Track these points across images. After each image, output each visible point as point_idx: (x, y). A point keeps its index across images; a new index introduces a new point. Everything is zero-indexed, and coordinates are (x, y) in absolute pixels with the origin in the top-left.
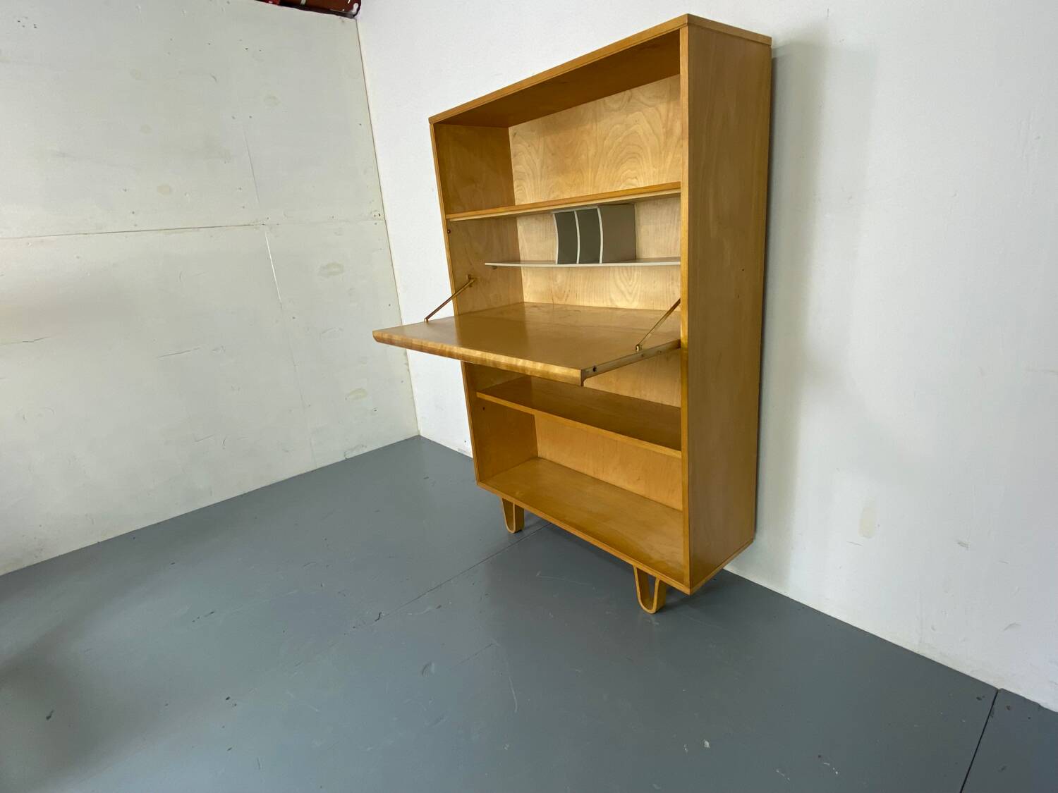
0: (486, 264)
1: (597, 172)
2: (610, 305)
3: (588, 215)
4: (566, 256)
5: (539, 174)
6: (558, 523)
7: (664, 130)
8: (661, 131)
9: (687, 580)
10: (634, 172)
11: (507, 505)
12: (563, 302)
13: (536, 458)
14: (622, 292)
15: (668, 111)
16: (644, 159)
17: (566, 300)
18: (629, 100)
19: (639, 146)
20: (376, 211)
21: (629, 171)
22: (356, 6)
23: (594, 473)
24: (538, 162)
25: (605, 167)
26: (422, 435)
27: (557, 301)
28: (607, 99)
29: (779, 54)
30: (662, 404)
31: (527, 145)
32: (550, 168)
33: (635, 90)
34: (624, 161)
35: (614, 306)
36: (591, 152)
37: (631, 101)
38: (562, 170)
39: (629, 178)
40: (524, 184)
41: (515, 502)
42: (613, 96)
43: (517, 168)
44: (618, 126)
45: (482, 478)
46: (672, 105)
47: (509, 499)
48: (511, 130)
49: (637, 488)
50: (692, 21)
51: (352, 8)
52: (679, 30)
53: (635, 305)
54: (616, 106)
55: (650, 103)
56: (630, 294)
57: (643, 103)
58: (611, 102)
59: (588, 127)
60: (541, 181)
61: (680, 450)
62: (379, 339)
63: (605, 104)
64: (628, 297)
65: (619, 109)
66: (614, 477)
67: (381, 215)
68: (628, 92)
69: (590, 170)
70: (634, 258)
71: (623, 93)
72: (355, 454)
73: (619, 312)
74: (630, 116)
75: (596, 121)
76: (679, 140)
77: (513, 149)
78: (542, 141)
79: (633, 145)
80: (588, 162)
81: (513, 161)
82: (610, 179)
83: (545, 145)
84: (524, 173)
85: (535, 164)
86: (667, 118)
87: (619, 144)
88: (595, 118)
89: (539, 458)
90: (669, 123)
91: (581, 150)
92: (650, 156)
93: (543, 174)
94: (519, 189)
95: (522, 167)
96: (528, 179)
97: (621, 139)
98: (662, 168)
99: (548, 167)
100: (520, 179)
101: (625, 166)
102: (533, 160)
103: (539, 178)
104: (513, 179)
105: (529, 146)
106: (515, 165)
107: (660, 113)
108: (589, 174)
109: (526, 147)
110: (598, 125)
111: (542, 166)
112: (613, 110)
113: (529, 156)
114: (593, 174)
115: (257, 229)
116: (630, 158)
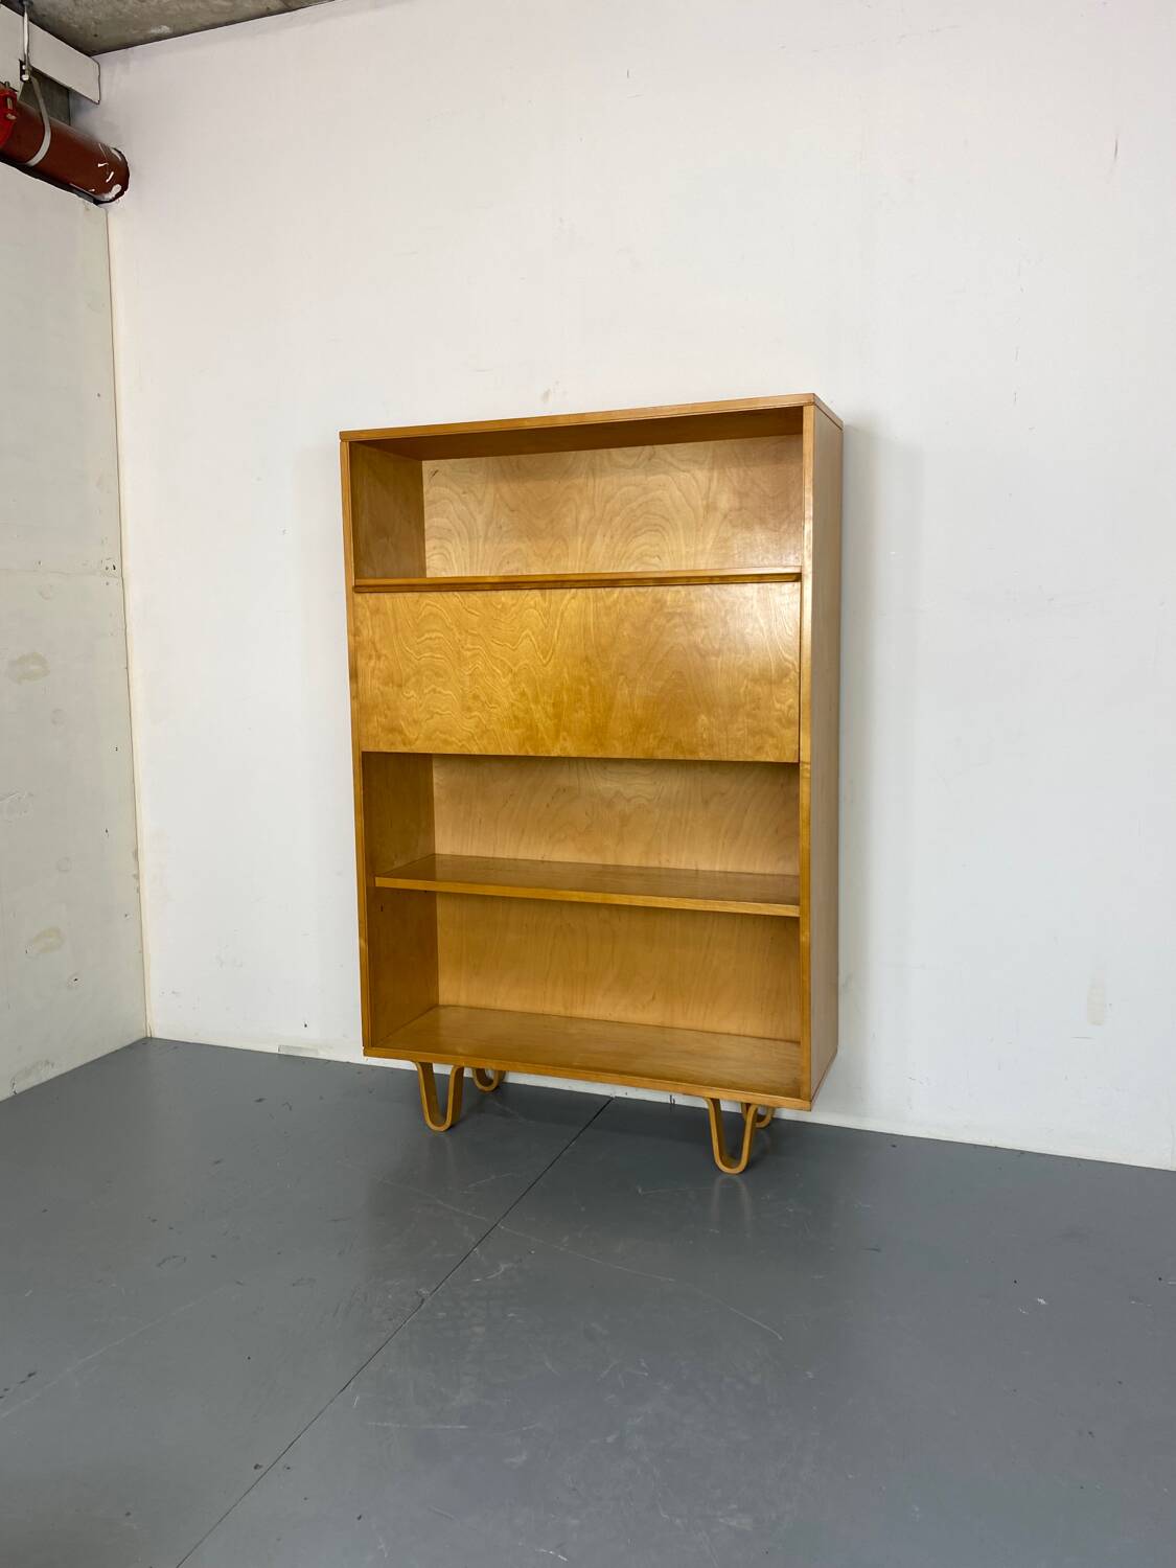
1: (591, 543)
5: (481, 533)
7: (705, 502)
8: (700, 503)
10: (657, 548)
13: (435, 1007)
15: (710, 480)
16: (671, 534)
18: (650, 459)
19: (663, 517)
21: (647, 546)
23: (567, 1009)
24: (480, 519)
25: (607, 540)
28: (614, 451)
30: (697, 871)
31: (461, 491)
32: (504, 529)
33: (659, 448)
34: (639, 532)
36: (583, 517)
37: (653, 460)
38: (530, 533)
39: (646, 555)
40: (449, 546)
42: (625, 449)
43: (433, 521)
44: (632, 488)
46: (715, 474)
48: (427, 466)
49: (649, 1017)
52: (802, 407)
54: (630, 462)
55: (683, 467)
57: (671, 464)
58: (620, 455)
59: (580, 481)
60: (484, 544)
63: (609, 454)
65: (634, 466)
66: (603, 1007)
68: (648, 449)
69: (580, 539)
71: (639, 448)
74: (649, 479)
75: (594, 475)
76: (725, 516)
77: (428, 492)
78: (491, 489)
79: (655, 514)
80: (577, 527)
81: (427, 510)
82: (616, 554)
83: (498, 496)
84: (450, 530)
85: (475, 520)
86: (709, 488)
87: (632, 510)
88: (593, 471)
89: (445, 1007)
90: (711, 495)
91: (564, 510)
92: (681, 532)
93: (489, 534)
94: (435, 552)
95: (445, 520)
96: (458, 539)
97: (634, 505)
98: (700, 547)
99: (501, 527)
100: (440, 539)
101: (641, 540)
102: (471, 514)
103: (481, 540)
104: (426, 537)
105: (464, 493)
106: (431, 517)
107: (697, 481)
108: (578, 544)
109: (457, 494)
110: (597, 481)
111: (488, 524)
112: (624, 467)
113: (464, 508)
114: (585, 545)
116: (649, 530)
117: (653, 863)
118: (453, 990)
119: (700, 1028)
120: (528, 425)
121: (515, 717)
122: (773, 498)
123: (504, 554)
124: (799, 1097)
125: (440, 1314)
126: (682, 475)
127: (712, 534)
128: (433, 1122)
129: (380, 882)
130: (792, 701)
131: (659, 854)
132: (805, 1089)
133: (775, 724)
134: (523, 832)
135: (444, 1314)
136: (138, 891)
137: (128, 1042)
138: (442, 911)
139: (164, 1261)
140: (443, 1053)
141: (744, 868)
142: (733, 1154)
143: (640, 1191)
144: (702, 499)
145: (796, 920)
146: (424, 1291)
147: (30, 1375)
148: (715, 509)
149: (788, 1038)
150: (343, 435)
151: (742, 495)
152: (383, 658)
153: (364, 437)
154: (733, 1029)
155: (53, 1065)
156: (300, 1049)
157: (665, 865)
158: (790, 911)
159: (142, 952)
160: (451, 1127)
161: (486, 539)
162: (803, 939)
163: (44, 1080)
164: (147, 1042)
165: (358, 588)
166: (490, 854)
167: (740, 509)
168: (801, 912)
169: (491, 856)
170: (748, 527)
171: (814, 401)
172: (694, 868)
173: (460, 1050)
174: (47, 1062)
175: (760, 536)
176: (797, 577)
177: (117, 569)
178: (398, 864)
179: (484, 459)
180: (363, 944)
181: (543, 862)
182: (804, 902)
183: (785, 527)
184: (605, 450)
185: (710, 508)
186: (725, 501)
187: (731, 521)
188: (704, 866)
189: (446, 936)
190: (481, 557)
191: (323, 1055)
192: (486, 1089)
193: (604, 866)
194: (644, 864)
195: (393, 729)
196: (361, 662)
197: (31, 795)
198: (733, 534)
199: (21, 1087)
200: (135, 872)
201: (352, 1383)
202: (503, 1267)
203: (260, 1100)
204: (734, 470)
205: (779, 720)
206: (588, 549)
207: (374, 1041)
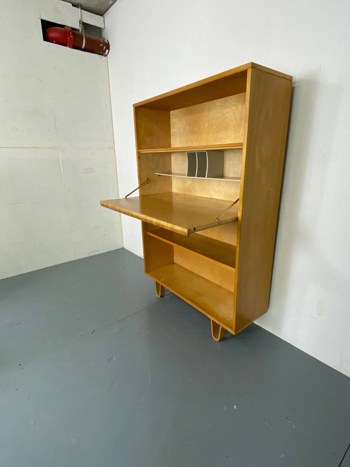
0: (156, 173)
1: (208, 135)
2: (210, 196)
3: (202, 155)
4: (191, 173)
5: (182, 134)
6: (178, 295)
8: (239, 118)
9: (234, 328)
10: (225, 136)
11: (157, 284)
12: (189, 193)
13: (173, 263)
14: (216, 192)
15: (242, 108)
16: (230, 130)
17: (191, 193)
18: (225, 103)
19: (228, 124)
20: (110, 145)
21: (223, 135)
22: (107, 51)
23: (198, 272)
24: (182, 129)
25: (212, 133)
26: (125, 248)
27: (187, 193)
28: (215, 101)
29: (296, 85)
30: (230, 245)
31: (178, 120)
32: (187, 132)
33: (228, 98)
34: (221, 131)
35: (212, 198)
36: (207, 125)
38: (193, 133)
39: (223, 139)
40: (176, 138)
41: (161, 283)
42: (218, 100)
43: (173, 130)
44: (219, 114)
45: (147, 271)
47: (158, 282)
48: (172, 112)
49: (217, 282)
50: (254, 66)
51: (105, 52)
52: (247, 70)
53: (221, 198)
54: (219, 104)
55: (234, 104)
56: (219, 192)
58: (217, 102)
59: (206, 113)
60: (183, 137)
61: (235, 268)
62: (102, 205)
63: (213, 102)
64: (218, 193)
65: (220, 106)
66: (206, 275)
67: (113, 148)
68: (224, 98)
69: (205, 133)
70: (222, 176)
71: (222, 99)
72: (94, 254)
73: (214, 200)
74: (225, 110)
77: (171, 121)
78: (185, 118)
79: (225, 123)
80: (204, 130)
81: (171, 127)
83: (186, 120)
84: (176, 133)
87: (219, 122)
88: (209, 110)
89: (175, 263)
90: (242, 114)
91: (202, 124)
92: (232, 129)
93: (184, 134)
94: (173, 140)
95: (175, 130)
96: (178, 136)
97: (220, 120)
98: (238, 135)
100: (173, 136)
101: (221, 133)
102: (180, 127)
104: (171, 135)
106: (172, 129)
107: (238, 109)
108: (205, 135)
110: (210, 113)
111: (184, 130)
112: (218, 106)
113: (179, 125)
115: (56, 150)
116: (224, 129)
118: (177, 259)
123: (187, 140)
126: (234, 107)
127: (242, 129)
128: (158, 295)
144: (239, 116)
150: (133, 105)
153: (139, 105)
160: (161, 297)
182: (237, 268)
185: (242, 119)
206: (207, 137)
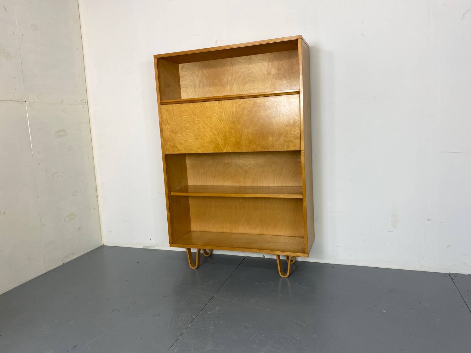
1: (232, 87)
5: (198, 85)
7: (267, 72)
8: (266, 72)
10: (252, 87)
13: (190, 231)
15: (269, 65)
16: (257, 82)
18: (249, 60)
19: (254, 78)
20: (83, 99)
21: (250, 87)
23: (230, 230)
24: (197, 81)
25: (237, 86)
28: (238, 58)
30: (269, 186)
32: (205, 84)
33: (252, 56)
34: (247, 83)
36: (230, 78)
38: (213, 85)
39: (249, 90)
40: (188, 90)
42: (241, 57)
43: (182, 83)
44: (244, 69)
46: (270, 63)
48: (179, 64)
49: (257, 231)
52: (298, 40)
54: (243, 61)
55: (260, 62)
57: (256, 61)
59: (228, 68)
60: (199, 89)
63: (237, 59)
65: (245, 62)
66: (242, 229)
68: (249, 57)
71: (246, 56)
74: (250, 66)
75: (232, 66)
76: (274, 76)
77: (181, 74)
78: (200, 71)
79: (251, 77)
80: (227, 82)
81: (181, 79)
82: (240, 90)
83: (203, 73)
84: (188, 85)
85: (196, 82)
86: (268, 68)
87: (245, 76)
88: (232, 65)
89: (193, 231)
90: (269, 70)
91: (223, 77)
92: (260, 81)
93: (200, 86)
94: (184, 92)
95: (187, 82)
96: (191, 88)
97: (245, 74)
98: (266, 86)
99: (204, 83)
100: (185, 88)
101: (248, 85)
102: (195, 80)
103: (198, 88)
104: (181, 88)
105: (192, 73)
106: (182, 81)
107: (264, 66)
108: (228, 87)
109: (190, 74)
110: (233, 67)
111: (200, 83)
112: (241, 62)
113: (192, 78)
114: (230, 88)
115: (22, 104)
116: (250, 82)
117: (255, 185)
118: (195, 226)
119: (272, 234)
120: (212, 50)
121: (212, 141)
122: (289, 70)
123: (205, 91)
124: (305, 253)
125: (199, 323)
126: (260, 64)
127: (270, 82)
128: (193, 267)
129: (172, 194)
130: (298, 131)
131: (257, 182)
132: (306, 251)
133: (293, 139)
134: (215, 177)
135: (200, 323)
136: (97, 201)
137: (97, 247)
138: (191, 202)
139: (113, 311)
140: (194, 245)
141: (283, 185)
142: (284, 272)
143: (257, 284)
144: (266, 71)
145: (302, 199)
146: (194, 317)
147: (75, 347)
148: (271, 74)
149: (299, 236)
150: (154, 56)
151: (279, 69)
152: (170, 125)
153: (161, 57)
154: (282, 234)
155: (74, 254)
156: (149, 247)
157: (259, 185)
158: (299, 196)
159: (99, 220)
160: (198, 267)
161: (199, 87)
162: (304, 204)
163: (72, 259)
164: (102, 247)
165: (162, 104)
166: (205, 184)
167: (278, 74)
168: (303, 196)
169: (205, 185)
170: (281, 79)
171: (301, 37)
172: (268, 185)
173: (199, 244)
174: (73, 254)
175: (285, 82)
176: (298, 93)
177: (86, 103)
178: (178, 188)
179: (198, 62)
180: (168, 212)
181: (221, 186)
182: (304, 193)
183: (292, 79)
184: (235, 58)
185: (269, 74)
186: (273, 71)
187: (275, 78)
188: (271, 185)
189: (192, 210)
190: (198, 93)
191: (157, 248)
192: (207, 256)
193: (240, 186)
194: (252, 185)
195: (174, 147)
196: (163, 126)
197: (63, 172)
198: (277, 82)
199: (65, 262)
200: (96, 195)
201: (174, 345)
202: (217, 308)
203: (138, 262)
204: (276, 62)
205: (294, 137)
206: (231, 89)
207: (173, 242)
